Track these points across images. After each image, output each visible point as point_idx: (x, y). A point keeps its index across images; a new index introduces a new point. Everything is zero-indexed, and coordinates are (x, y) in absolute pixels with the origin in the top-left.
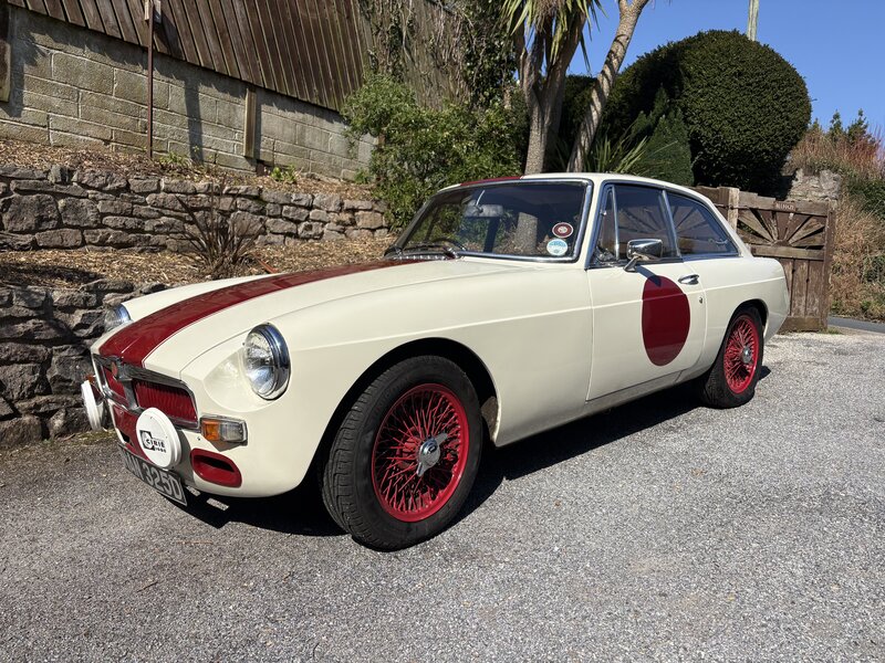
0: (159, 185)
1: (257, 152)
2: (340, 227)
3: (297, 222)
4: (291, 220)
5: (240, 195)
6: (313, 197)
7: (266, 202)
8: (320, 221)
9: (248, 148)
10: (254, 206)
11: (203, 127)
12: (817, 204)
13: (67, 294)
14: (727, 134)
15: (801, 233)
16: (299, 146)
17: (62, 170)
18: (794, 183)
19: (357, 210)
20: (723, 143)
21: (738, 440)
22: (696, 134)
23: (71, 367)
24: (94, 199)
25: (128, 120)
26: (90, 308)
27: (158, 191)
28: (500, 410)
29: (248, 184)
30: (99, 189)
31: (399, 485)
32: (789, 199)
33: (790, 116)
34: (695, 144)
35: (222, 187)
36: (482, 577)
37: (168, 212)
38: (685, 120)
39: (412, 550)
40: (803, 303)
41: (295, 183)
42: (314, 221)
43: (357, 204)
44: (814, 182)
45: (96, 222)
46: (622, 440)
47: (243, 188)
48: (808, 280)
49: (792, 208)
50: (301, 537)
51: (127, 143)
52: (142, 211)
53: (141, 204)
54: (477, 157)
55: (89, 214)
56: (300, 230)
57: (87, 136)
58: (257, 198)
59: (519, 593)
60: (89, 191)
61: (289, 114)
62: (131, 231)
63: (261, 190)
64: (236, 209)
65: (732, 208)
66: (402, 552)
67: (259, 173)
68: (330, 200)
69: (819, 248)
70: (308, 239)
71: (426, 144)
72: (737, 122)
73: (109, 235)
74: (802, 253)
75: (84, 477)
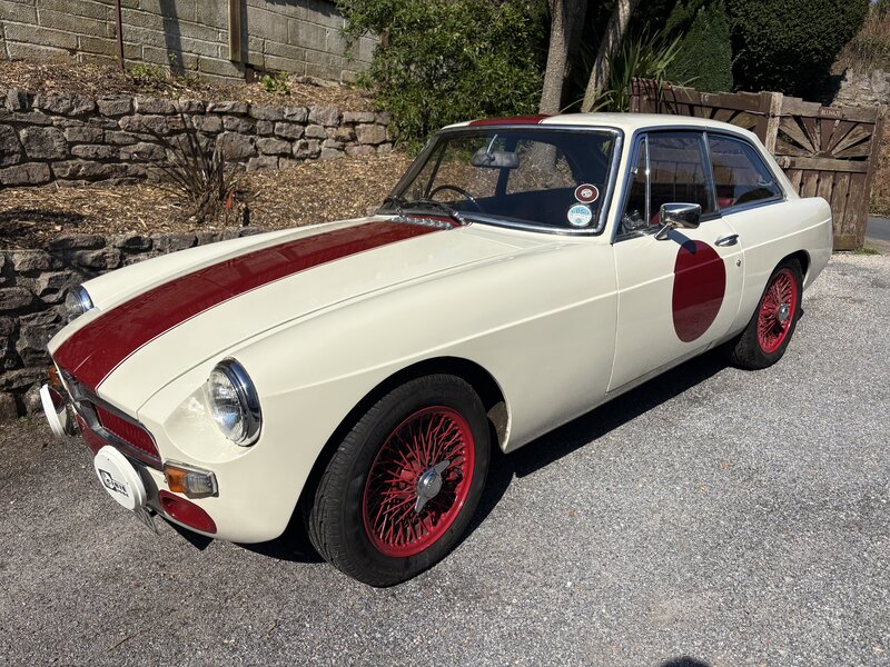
0: (132, 106)
1: (245, 55)
2: (339, 143)
3: (292, 141)
4: (285, 139)
5: (225, 113)
6: (309, 111)
7: (257, 120)
8: (316, 138)
9: (234, 50)
10: (242, 124)
11: (181, 27)
12: (865, 110)
13: (29, 257)
14: (774, 29)
15: (846, 142)
16: (293, 48)
17: (19, 95)
18: (843, 84)
19: (358, 123)
20: (769, 40)
21: (769, 416)
22: (739, 28)
23: (42, 337)
24: (59, 126)
25: (94, 24)
26: (58, 270)
27: (131, 113)
28: (510, 421)
29: (235, 99)
30: (65, 114)
31: (396, 518)
32: (836, 103)
33: (847, 9)
34: (737, 41)
35: (205, 104)
36: (486, 626)
37: (145, 137)
38: (728, 11)
39: (412, 584)
40: (841, 220)
41: (288, 93)
42: (310, 138)
43: (357, 116)
44: (864, 85)
45: (64, 153)
46: (643, 416)
47: (228, 104)
48: (848, 195)
49: (838, 114)
50: (292, 565)
51: (95, 52)
52: (116, 137)
53: (114, 129)
54: (491, 60)
55: (56, 144)
56: (295, 149)
57: (49, 45)
58: (246, 116)
59: (527, 654)
60: (53, 118)
61: (279, 8)
62: (105, 160)
63: (249, 106)
64: (222, 130)
65: (773, 117)
66: (401, 587)
67: (249, 80)
68: (328, 113)
69: (863, 159)
70: (304, 159)
71: (433, 48)
72: (787, 16)
73: (80, 166)
74: (845, 165)
75: (61, 468)
